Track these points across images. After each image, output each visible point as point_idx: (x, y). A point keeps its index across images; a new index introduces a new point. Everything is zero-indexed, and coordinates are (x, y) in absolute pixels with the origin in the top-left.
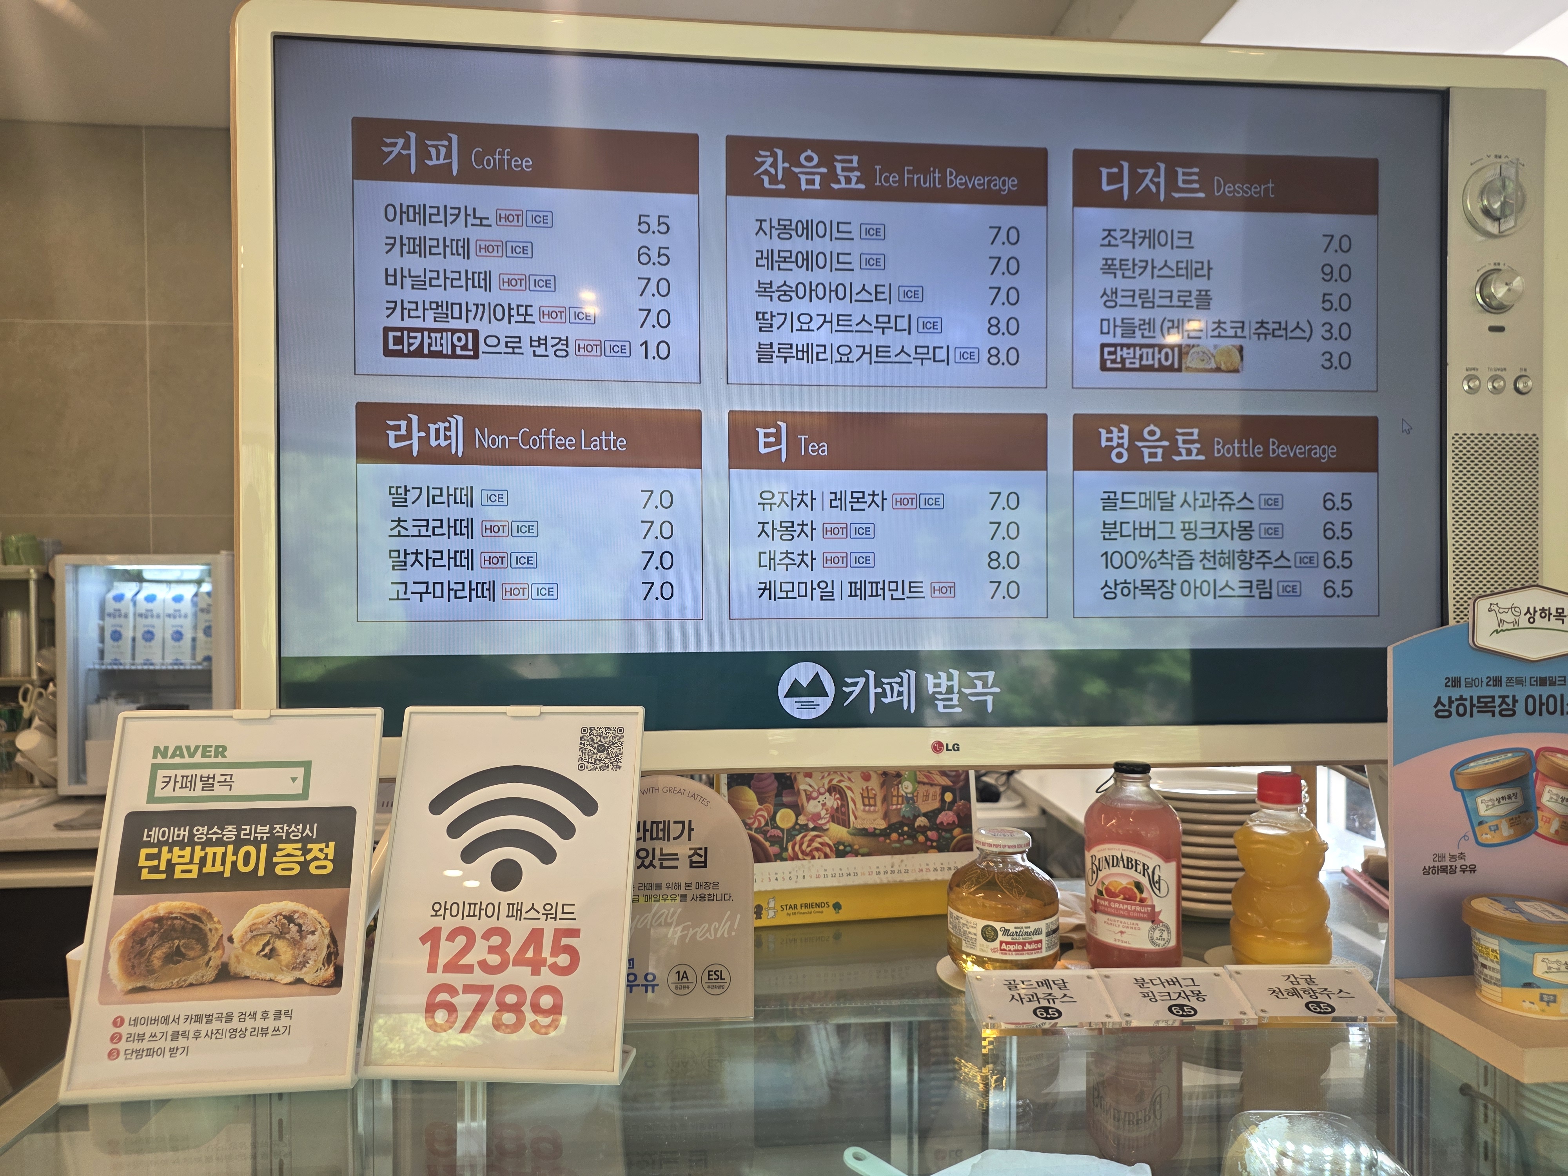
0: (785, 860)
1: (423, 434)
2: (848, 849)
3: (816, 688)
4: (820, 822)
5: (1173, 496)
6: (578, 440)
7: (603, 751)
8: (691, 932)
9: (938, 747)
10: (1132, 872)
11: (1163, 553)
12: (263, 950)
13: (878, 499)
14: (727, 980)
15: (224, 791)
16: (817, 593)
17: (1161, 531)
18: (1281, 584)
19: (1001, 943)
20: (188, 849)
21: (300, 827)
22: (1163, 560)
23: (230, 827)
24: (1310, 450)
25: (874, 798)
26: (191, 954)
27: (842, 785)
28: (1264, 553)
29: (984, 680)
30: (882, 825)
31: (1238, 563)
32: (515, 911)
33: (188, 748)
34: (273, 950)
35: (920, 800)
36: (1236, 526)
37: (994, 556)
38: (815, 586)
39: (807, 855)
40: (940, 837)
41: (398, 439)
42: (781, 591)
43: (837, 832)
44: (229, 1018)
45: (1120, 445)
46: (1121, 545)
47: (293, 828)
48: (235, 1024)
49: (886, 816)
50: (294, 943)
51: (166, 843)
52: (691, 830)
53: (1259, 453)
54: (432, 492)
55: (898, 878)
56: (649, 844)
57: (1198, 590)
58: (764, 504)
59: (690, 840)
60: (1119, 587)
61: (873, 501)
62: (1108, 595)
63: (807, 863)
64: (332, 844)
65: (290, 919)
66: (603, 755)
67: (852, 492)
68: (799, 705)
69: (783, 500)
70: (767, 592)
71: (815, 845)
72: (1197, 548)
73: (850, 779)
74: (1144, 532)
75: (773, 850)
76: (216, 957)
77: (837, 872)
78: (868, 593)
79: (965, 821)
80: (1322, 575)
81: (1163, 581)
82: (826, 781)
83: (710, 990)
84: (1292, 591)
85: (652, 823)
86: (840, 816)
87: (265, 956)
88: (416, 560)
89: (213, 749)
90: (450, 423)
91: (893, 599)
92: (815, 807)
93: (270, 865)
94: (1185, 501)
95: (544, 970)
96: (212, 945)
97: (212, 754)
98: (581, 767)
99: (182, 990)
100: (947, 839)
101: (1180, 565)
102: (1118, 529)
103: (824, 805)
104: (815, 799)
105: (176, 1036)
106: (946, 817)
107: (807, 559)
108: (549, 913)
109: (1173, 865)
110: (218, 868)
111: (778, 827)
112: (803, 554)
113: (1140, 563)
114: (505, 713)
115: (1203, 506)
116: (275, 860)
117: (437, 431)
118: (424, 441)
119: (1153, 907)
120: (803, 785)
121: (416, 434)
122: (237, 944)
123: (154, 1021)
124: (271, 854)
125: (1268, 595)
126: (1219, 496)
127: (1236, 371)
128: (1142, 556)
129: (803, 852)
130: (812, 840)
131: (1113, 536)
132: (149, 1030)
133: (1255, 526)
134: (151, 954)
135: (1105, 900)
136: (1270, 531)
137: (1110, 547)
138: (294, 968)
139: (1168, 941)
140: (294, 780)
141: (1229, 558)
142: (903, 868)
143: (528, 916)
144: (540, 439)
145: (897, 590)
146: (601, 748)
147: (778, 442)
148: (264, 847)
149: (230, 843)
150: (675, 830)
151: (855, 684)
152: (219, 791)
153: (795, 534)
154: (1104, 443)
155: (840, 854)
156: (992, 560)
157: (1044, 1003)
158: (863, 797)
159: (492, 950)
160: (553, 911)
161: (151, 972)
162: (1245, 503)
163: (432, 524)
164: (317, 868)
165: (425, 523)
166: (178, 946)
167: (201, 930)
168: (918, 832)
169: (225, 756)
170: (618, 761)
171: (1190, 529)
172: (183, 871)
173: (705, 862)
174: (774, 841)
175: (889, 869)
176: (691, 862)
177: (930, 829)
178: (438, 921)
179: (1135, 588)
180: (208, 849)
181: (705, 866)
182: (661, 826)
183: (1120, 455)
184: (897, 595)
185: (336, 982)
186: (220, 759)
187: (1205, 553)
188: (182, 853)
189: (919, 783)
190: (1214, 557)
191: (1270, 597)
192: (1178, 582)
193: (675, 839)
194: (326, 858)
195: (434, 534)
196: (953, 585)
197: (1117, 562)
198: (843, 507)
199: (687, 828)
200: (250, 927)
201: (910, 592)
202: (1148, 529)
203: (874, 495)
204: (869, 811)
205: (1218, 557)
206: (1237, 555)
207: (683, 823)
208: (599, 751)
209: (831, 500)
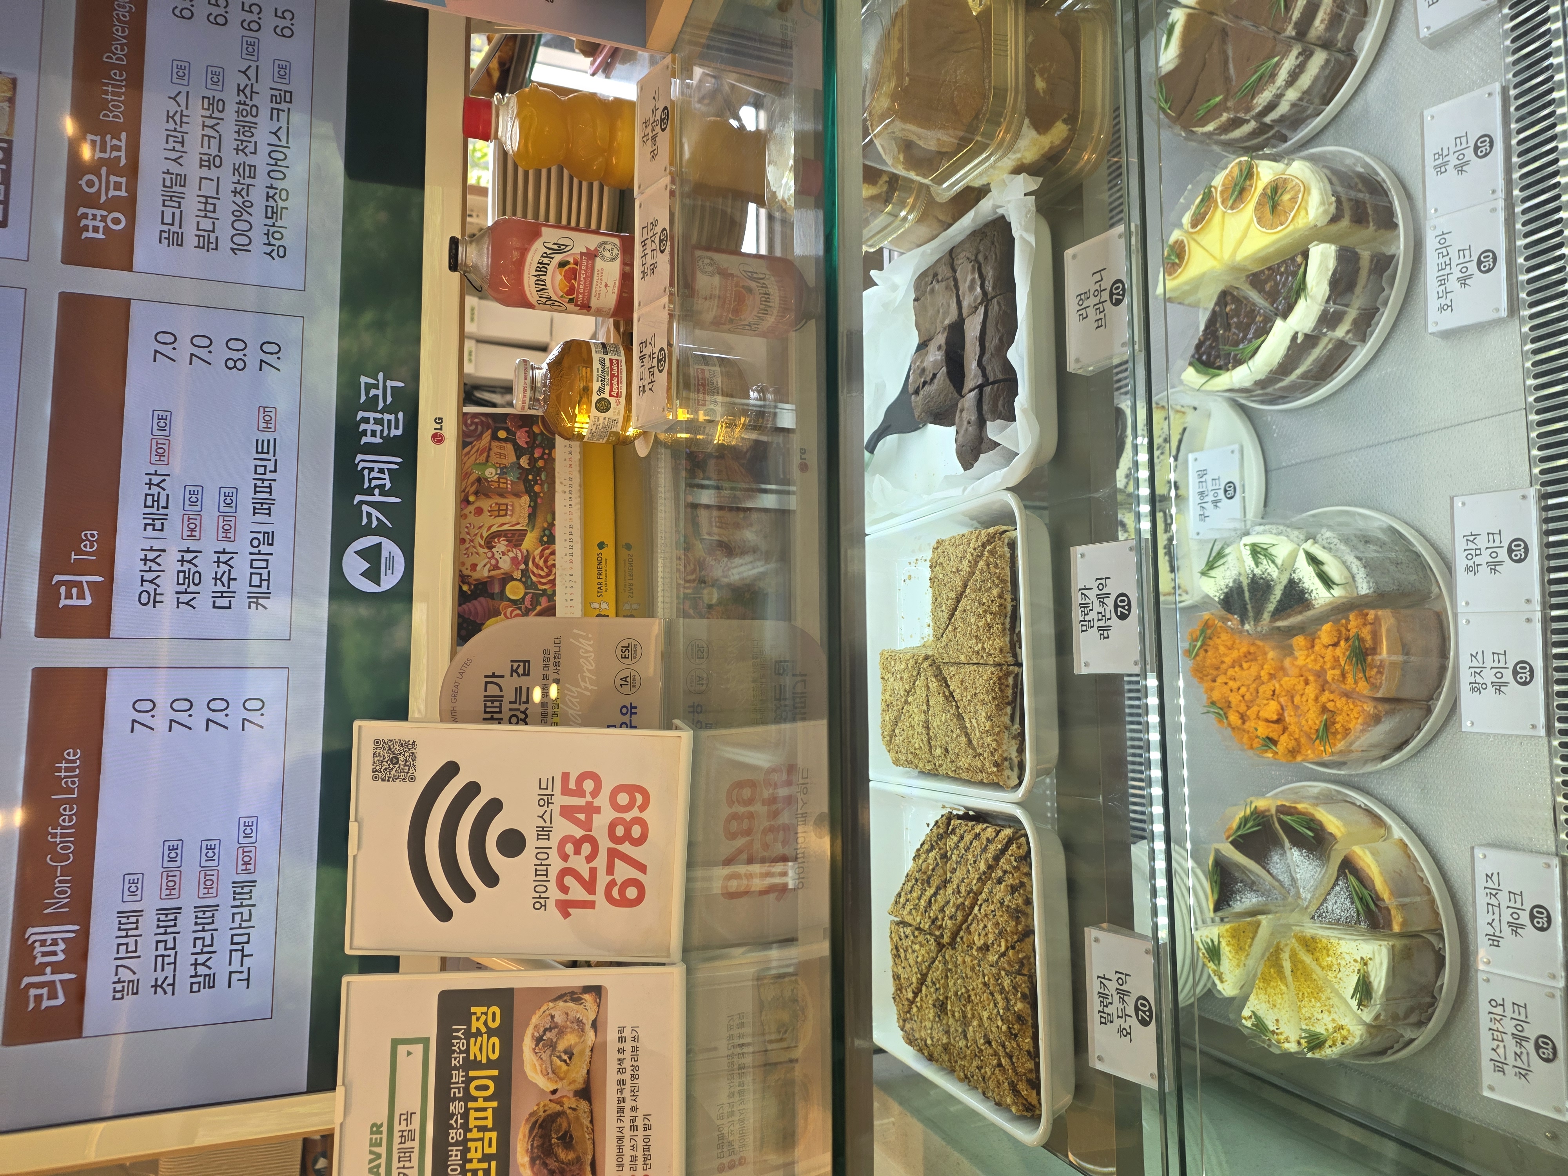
0: (554, 591)
1: (48, 970)
2: (547, 532)
3: (372, 555)
4: (520, 558)
5: (168, 173)
6: (66, 801)
7: (398, 759)
8: (587, 674)
9: (438, 438)
10: (550, 269)
11: (235, 192)
12: (565, 1061)
13: (156, 480)
14: (630, 641)
15: (416, 1119)
16: (264, 549)
17: (209, 189)
18: (276, 79)
19: (611, 395)
20: (470, 1144)
21: (455, 1041)
22: (244, 193)
23: (452, 1108)
24: (119, 20)
25: (499, 505)
26: (565, 1125)
27: (485, 535)
28: (239, 91)
29: (368, 387)
30: (526, 500)
31: (249, 118)
32: (544, 832)
33: (371, 1161)
34: (565, 1052)
35: (504, 462)
36: (207, 113)
37: (231, 364)
38: (256, 550)
39: (551, 571)
40: (540, 446)
41: (53, 996)
42: (260, 586)
43: (530, 542)
44: (622, 1082)
45: (104, 219)
46: (224, 232)
47: (456, 1048)
48: (627, 1077)
49: (518, 495)
50: (561, 1033)
51: (462, 1166)
52: (494, 676)
53: (121, 75)
54: (122, 954)
55: (576, 488)
56: (506, 714)
57: (279, 163)
58: (155, 602)
59: (503, 676)
60: (273, 241)
61: (157, 485)
62: (281, 254)
63: (558, 571)
64: (473, 1009)
65: (539, 1040)
66: (401, 758)
67: (146, 506)
68: (389, 572)
69: (151, 582)
70: (260, 601)
71: (541, 563)
72: (230, 158)
73: (480, 528)
74: (210, 208)
75: (544, 602)
76: (571, 1102)
77: (568, 544)
78: (267, 496)
79: (525, 421)
80: (267, 37)
81: (268, 197)
82: (481, 550)
83: (638, 657)
84: (283, 70)
85: (485, 712)
86: (515, 538)
87: (570, 1058)
88: (203, 964)
89: (374, 1137)
90: (35, 942)
91: (275, 471)
92: (505, 562)
93: (490, 1064)
94: (175, 160)
95: (596, 803)
96: (558, 1108)
97: (378, 1136)
98: (413, 779)
99: (596, 1128)
100: (543, 439)
101: (249, 177)
102: (206, 234)
103: (504, 554)
104: (497, 562)
105: (634, 1128)
106: (522, 438)
107: (224, 558)
108: (545, 800)
109: (544, 230)
110: (489, 1114)
111: (523, 598)
112: (218, 562)
113: (245, 216)
114: (355, 857)
115: (182, 143)
116: (484, 1061)
117: (44, 954)
118: (57, 968)
119: (582, 254)
120: (483, 572)
121: (48, 977)
122: (558, 1086)
123: (620, 1149)
124: (477, 1065)
125: (288, 95)
126: (171, 126)
127: (14, 82)
128: (238, 214)
129: (548, 575)
130: (537, 566)
131: (213, 239)
132: (628, 1153)
133: (209, 94)
134: (563, 1163)
135: (577, 297)
136: (215, 80)
137: (225, 244)
138: (583, 1031)
139: (615, 245)
140: (409, 1053)
141: (244, 127)
142: (568, 483)
143: (548, 821)
144: (61, 842)
145: (265, 467)
146: (394, 761)
147: (79, 584)
148: (472, 1073)
149: (466, 1105)
150: (493, 690)
151: (369, 515)
152: (416, 1125)
153: (193, 569)
154: (101, 236)
155: (552, 540)
156: (235, 366)
157: (655, 361)
158: (499, 516)
159: (577, 852)
160: (545, 798)
161: (578, 1160)
162: (182, 99)
163: (161, 951)
164: (494, 1020)
165: (160, 959)
166: (558, 1139)
167: (543, 1121)
168: (534, 466)
169: (381, 1125)
170: (407, 744)
171: (209, 161)
172: (490, 1146)
173: (524, 662)
174: (535, 601)
175: (568, 496)
176: (524, 675)
177: (532, 454)
178: (551, 904)
179: (274, 226)
180: (471, 1126)
181: (529, 662)
182: (489, 704)
183: (116, 221)
184: (270, 466)
185: (597, 991)
186: (384, 1129)
187: (237, 150)
188: (473, 1150)
189: (487, 461)
190: (242, 141)
191: (291, 93)
192: (270, 182)
193: (501, 690)
194: (486, 1014)
195: (174, 948)
196: (262, 410)
197: (244, 240)
198: (164, 518)
199: (492, 678)
200: (544, 1076)
201: (268, 453)
202: (206, 203)
203: (150, 484)
204: (512, 511)
205: (242, 137)
206: (241, 118)
207: (487, 683)
208: (397, 763)
209: (154, 530)
